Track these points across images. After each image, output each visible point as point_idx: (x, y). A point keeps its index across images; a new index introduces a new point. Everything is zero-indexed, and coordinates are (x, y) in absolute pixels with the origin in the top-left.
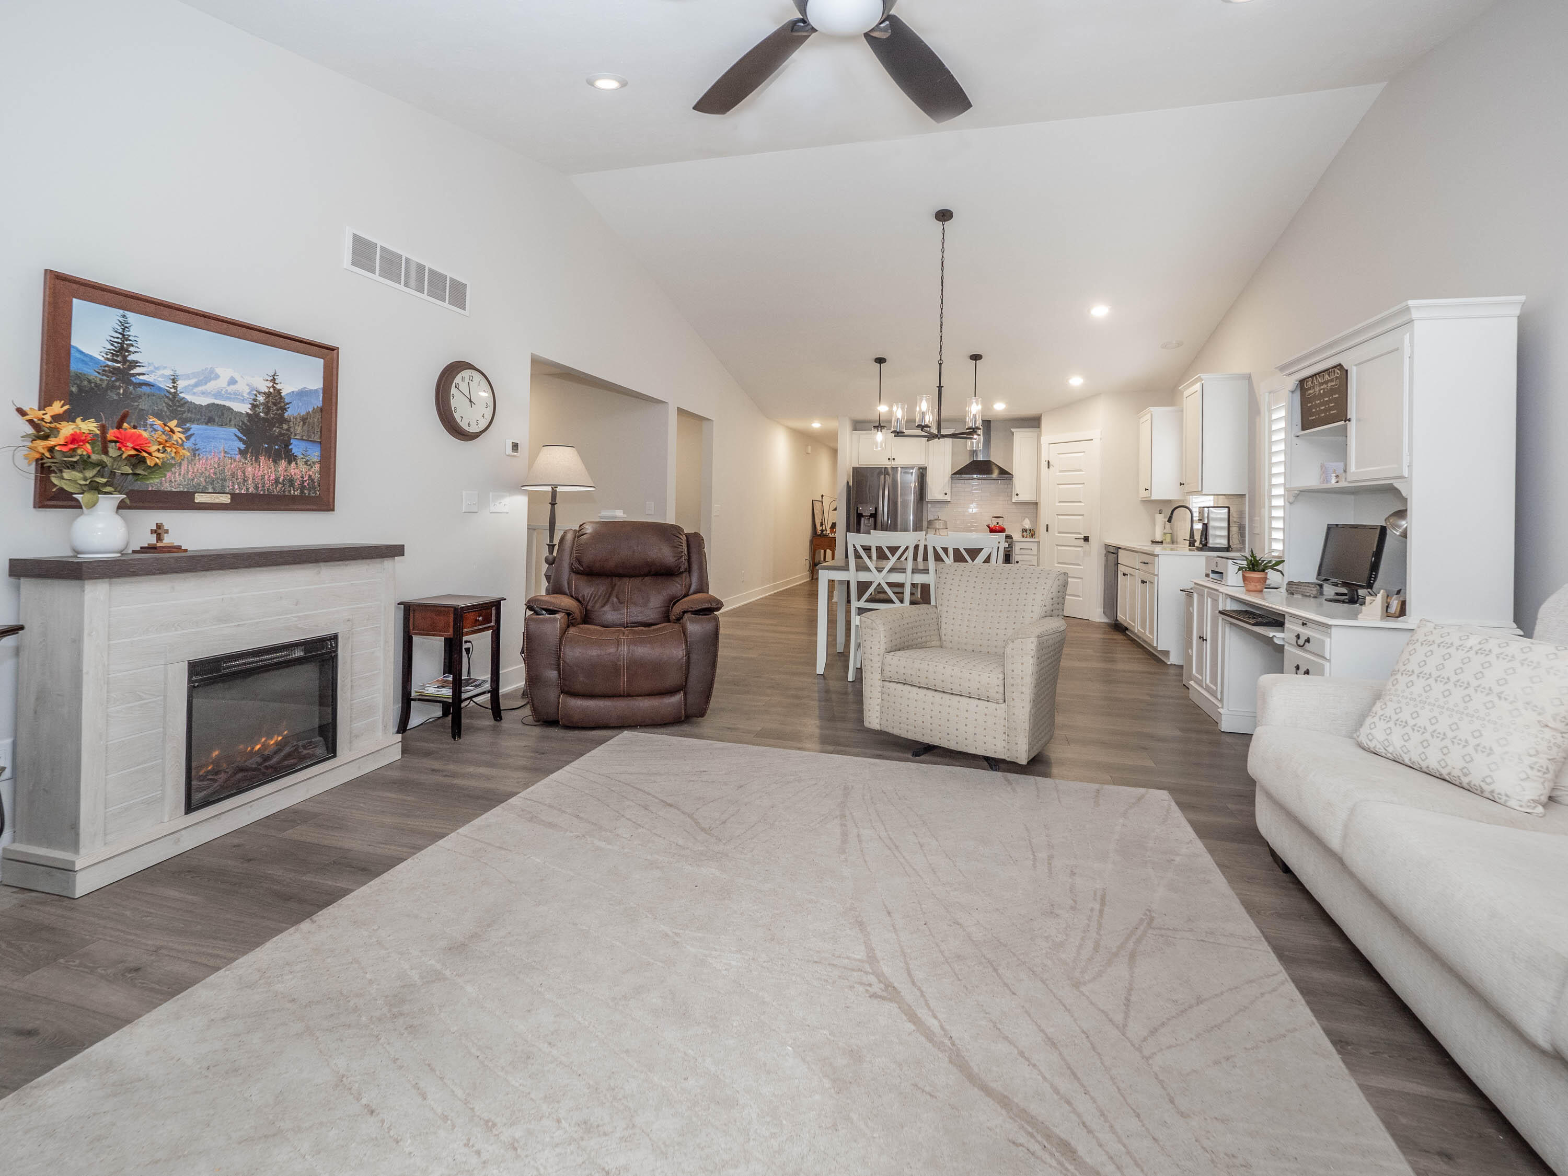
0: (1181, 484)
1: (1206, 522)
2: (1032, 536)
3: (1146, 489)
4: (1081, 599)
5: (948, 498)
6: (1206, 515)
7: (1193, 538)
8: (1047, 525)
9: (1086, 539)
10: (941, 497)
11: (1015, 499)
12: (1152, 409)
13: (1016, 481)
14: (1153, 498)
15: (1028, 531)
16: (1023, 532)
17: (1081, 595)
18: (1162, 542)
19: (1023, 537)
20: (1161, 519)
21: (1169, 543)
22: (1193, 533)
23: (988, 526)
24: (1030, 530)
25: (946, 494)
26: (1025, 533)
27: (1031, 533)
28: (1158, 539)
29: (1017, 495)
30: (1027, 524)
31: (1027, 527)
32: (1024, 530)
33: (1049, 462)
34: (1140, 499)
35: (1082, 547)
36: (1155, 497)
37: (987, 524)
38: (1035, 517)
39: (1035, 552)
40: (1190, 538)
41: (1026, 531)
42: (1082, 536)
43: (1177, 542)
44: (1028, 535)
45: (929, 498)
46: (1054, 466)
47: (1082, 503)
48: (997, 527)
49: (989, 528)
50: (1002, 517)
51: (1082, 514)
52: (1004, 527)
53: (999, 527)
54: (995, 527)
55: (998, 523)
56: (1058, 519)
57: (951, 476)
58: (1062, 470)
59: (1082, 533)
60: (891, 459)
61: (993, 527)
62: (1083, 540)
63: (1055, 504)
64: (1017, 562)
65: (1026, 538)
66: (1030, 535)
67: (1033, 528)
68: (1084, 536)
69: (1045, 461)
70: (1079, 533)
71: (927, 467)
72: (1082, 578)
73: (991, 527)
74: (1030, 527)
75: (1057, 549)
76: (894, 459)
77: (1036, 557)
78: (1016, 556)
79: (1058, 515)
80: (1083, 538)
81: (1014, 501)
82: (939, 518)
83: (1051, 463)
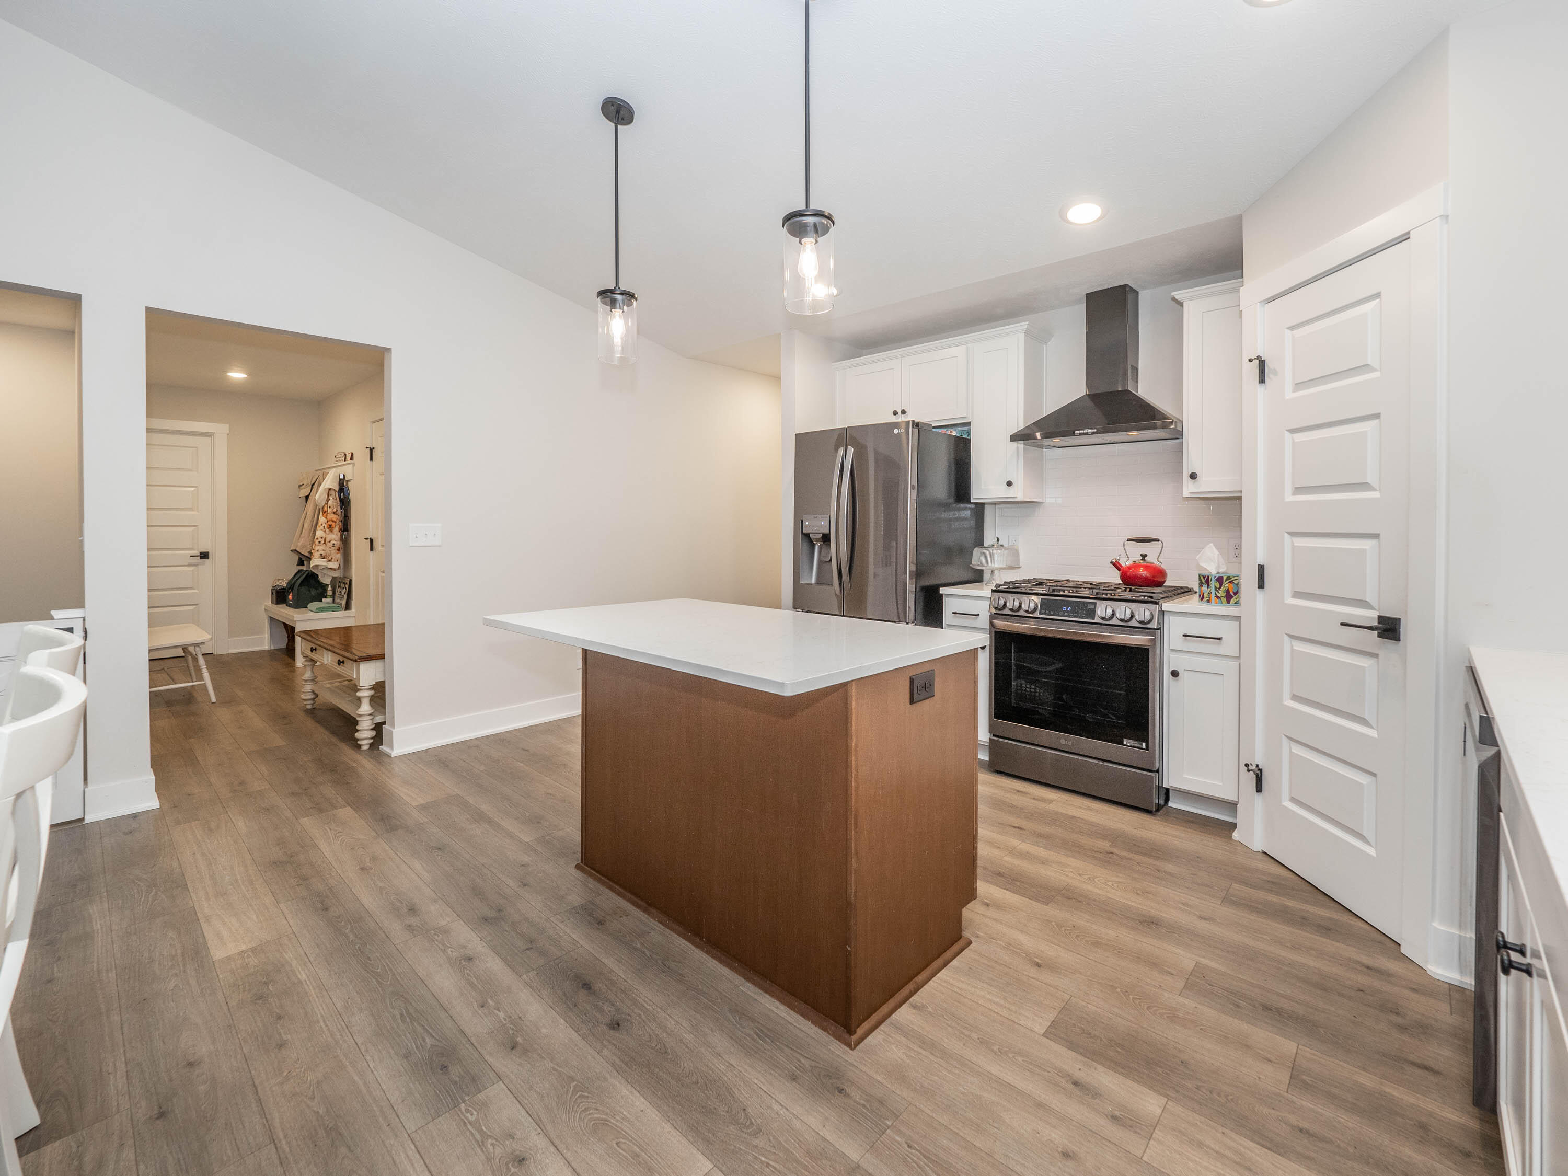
2: (1228, 597)
5: (1017, 492)
8: (1261, 568)
9: (1389, 629)
10: (1002, 492)
11: (1189, 488)
13: (1190, 442)
15: (1213, 583)
16: (1202, 584)
17: (1369, 833)
19: (1203, 598)
23: (1116, 565)
24: (1220, 580)
25: (1013, 482)
26: (1204, 588)
27: (1223, 588)
29: (1193, 476)
30: (1215, 564)
31: (1212, 569)
32: (1205, 580)
33: (1262, 363)
35: (1376, 656)
37: (1114, 557)
39: (1229, 646)
41: (1208, 582)
42: (1370, 616)
44: (1213, 595)
45: (977, 495)
46: (1275, 373)
47: (1375, 490)
48: (1140, 566)
49: (1119, 570)
50: (1158, 540)
51: (1376, 536)
52: (1163, 566)
53: (1147, 567)
54: (1136, 566)
55: (1144, 556)
56: (1293, 548)
57: (1015, 438)
58: (1296, 382)
59: (1375, 605)
60: (900, 413)
61: (1130, 568)
62: (1376, 633)
63: (1287, 500)
64: (1175, 674)
65: (1208, 601)
66: (1221, 593)
67: (1232, 573)
68: (1380, 617)
69: (1251, 360)
70: (1364, 604)
71: (969, 424)
72: (1374, 775)
73: (1124, 565)
74: (1221, 570)
75: (1292, 650)
76: (903, 412)
77: (1234, 664)
78: (1173, 656)
79: (1292, 534)
80: (1375, 624)
81: (1186, 494)
82: (1000, 543)
83: (1269, 366)
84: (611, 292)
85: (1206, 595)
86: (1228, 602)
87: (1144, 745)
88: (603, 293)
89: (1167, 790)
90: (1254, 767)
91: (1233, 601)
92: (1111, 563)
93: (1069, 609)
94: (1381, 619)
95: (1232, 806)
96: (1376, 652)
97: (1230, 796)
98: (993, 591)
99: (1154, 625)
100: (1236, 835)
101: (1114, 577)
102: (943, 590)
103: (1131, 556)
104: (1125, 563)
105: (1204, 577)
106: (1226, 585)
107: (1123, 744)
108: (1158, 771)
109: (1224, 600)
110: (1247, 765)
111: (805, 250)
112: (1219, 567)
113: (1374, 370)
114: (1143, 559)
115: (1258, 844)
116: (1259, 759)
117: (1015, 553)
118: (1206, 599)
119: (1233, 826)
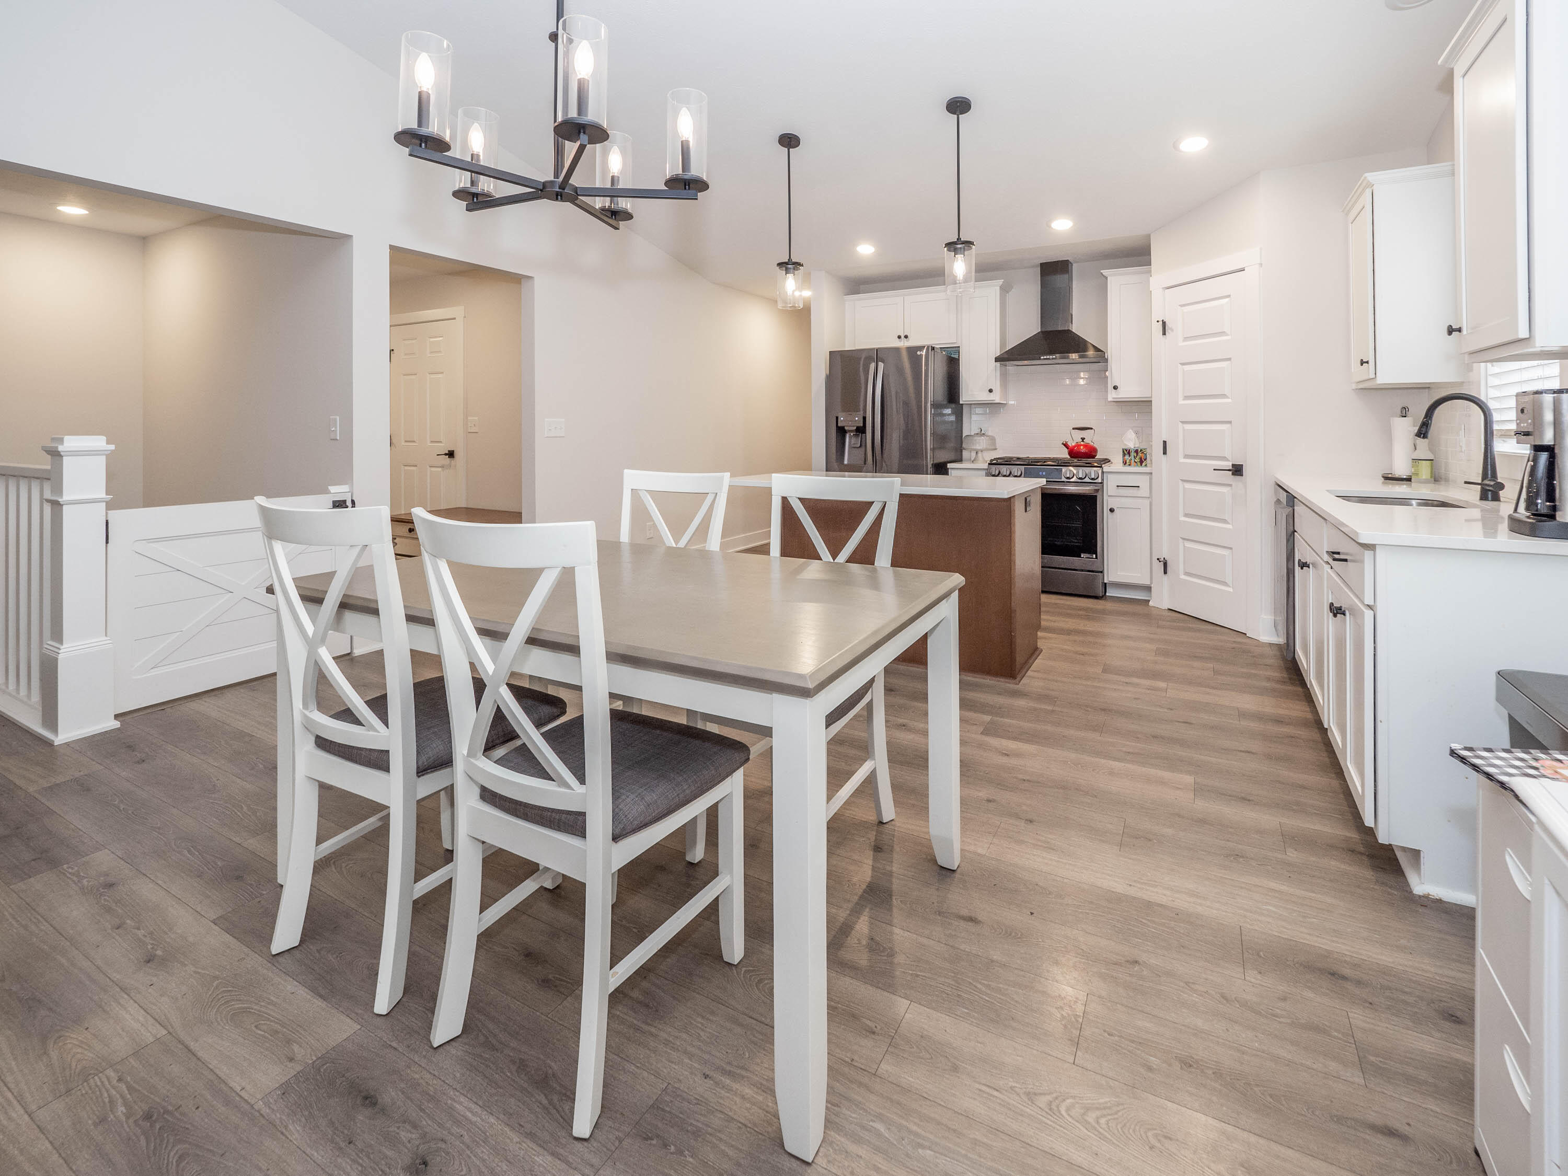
0: (1451, 331)
1: (1548, 438)
2: (1141, 462)
3: (1362, 363)
4: (1231, 590)
5: (996, 397)
6: (1549, 416)
7: (1494, 476)
8: (1165, 442)
9: (1237, 470)
10: (984, 397)
11: (1112, 395)
12: (1370, 176)
13: (1113, 364)
14: (1382, 379)
15: (1133, 454)
16: (1124, 455)
17: (1229, 580)
18: (1409, 480)
19: (1125, 463)
20: (1405, 428)
21: (1426, 482)
22: (1493, 459)
23: (1066, 445)
24: (1136, 451)
25: (991, 391)
26: (1127, 457)
27: (1137, 457)
28: (1401, 470)
29: (1115, 388)
30: (1132, 443)
31: (1131, 445)
32: (1126, 452)
33: (1164, 323)
34: (1354, 386)
35: (1230, 485)
36: (1383, 378)
37: (1064, 440)
38: (1144, 431)
39: (1144, 491)
40: (1485, 476)
41: (1129, 453)
42: (1228, 465)
43: (1447, 480)
44: (1133, 461)
45: (964, 398)
46: (1172, 330)
47: (1229, 398)
48: (1081, 445)
49: (1068, 448)
50: (1092, 429)
51: (1230, 422)
52: (1095, 445)
53: (1086, 446)
54: (1078, 445)
55: (1083, 439)
56: (1184, 430)
57: (997, 360)
58: (1185, 336)
59: (1230, 459)
60: (903, 337)
61: (1075, 447)
62: (1231, 472)
63: (1180, 403)
64: (1112, 510)
65: (1130, 465)
66: (1137, 460)
67: (1142, 447)
68: (1232, 465)
69: (1158, 321)
70: (1224, 458)
71: (959, 347)
72: (1231, 548)
73: (1070, 445)
74: (1137, 446)
75: (1184, 488)
76: (906, 337)
77: (1147, 502)
78: (1110, 499)
79: (1183, 422)
80: (1231, 468)
81: (1110, 399)
82: (982, 432)
83: (1168, 325)
84: (786, 263)
85: (1128, 461)
86: (1141, 465)
87: (1094, 556)
88: (780, 265)
89: (1106, 584)
90: (1162, 559)
91: (1144, 464)
92: (1063, 444)
93: (1044, 473)
94: (1233, 465)
95: (1148, 589)
96: (1230, 483)
97: (1146, 581)
98: (989, 464)
99: (1099, 480)
100: (1151, 603)
101: (1064, 454)
102: (949, 466)
103: (1074, 439)
104: (1071, 444)
105: (1126, 451)
106: (1140, 454)
107: (1080, 557)
108: (1102, 572)
109: (1139, 463)
110: (1158, 559)
111: (957, 261)
112: (1135, 444)
113: (1227, 335)
114: (1083, 441)
115: (1165, 605)
116: (1165, 554)
117: (993, 439)
118: (1128, 464)
119: (1149, 601)
